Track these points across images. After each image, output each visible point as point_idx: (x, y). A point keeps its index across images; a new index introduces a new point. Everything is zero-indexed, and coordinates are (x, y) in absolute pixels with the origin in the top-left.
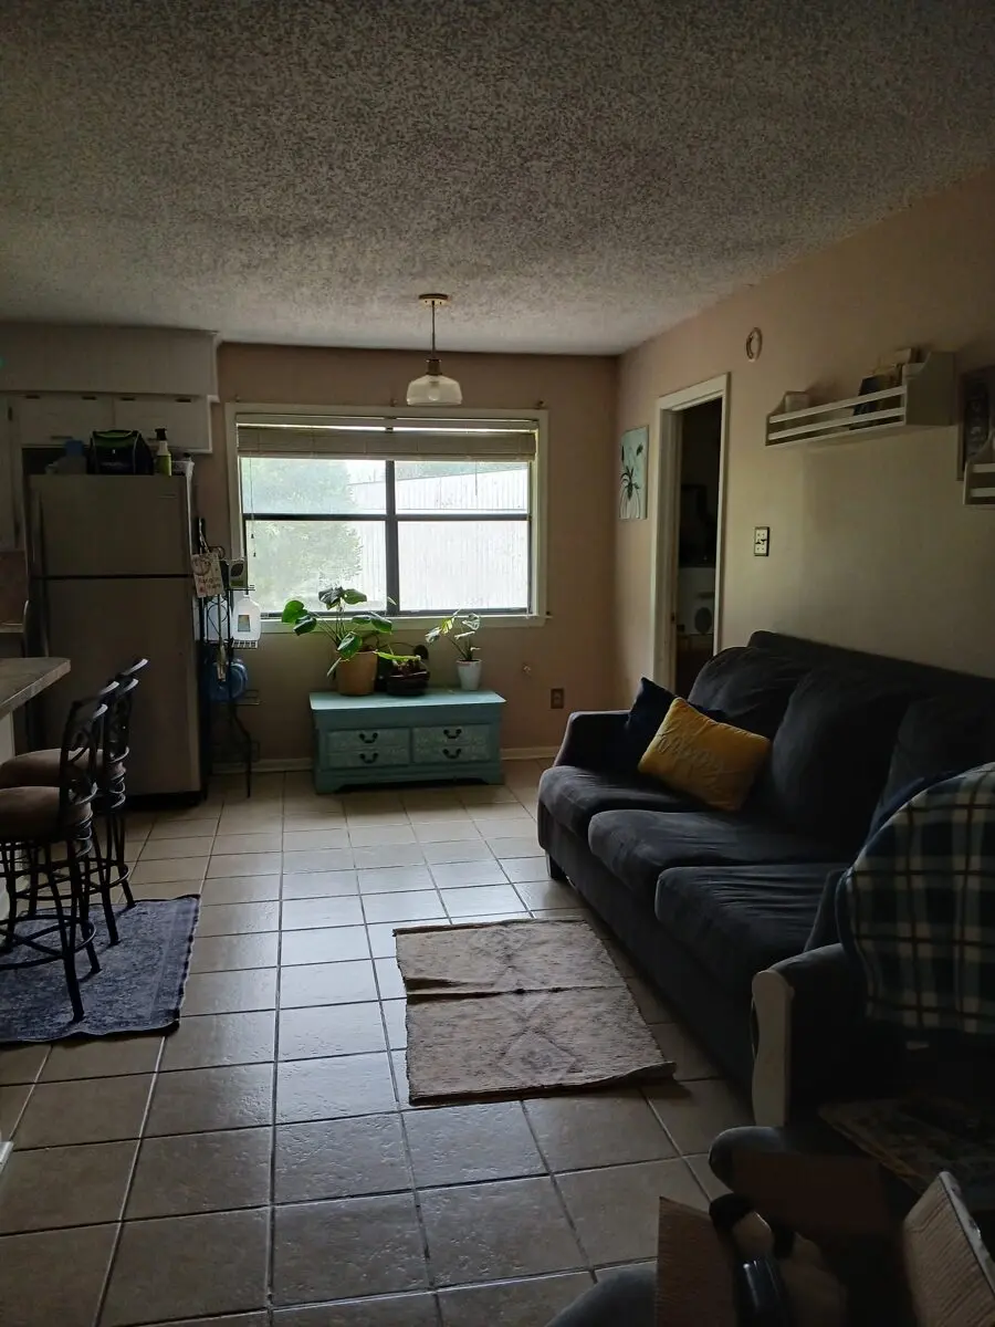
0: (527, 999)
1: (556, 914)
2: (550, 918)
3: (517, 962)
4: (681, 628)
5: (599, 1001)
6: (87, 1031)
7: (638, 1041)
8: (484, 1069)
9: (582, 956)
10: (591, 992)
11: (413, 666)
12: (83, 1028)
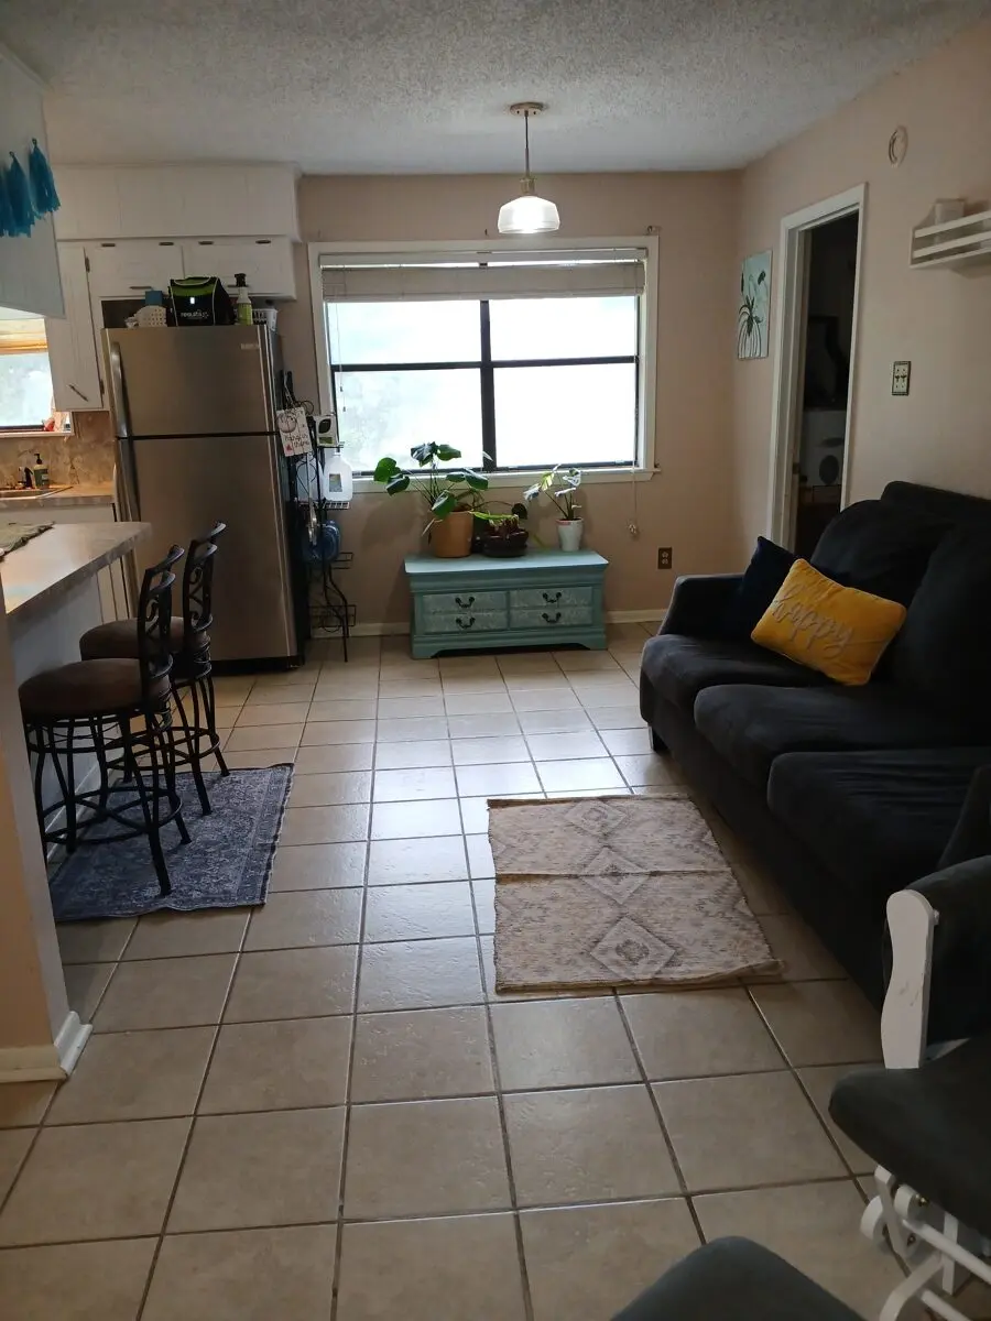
0: (624, 882)
1: (657, 791)
2: (651, 795)
3: (615, 841)
4: (803, 479)
5: (700, 887)
6: (173, 906)
7: (744, 933)
8: (576, 957)
9: (684, 837)
10: (695, 878)
11: (510, 526)
12: (169, 903)
